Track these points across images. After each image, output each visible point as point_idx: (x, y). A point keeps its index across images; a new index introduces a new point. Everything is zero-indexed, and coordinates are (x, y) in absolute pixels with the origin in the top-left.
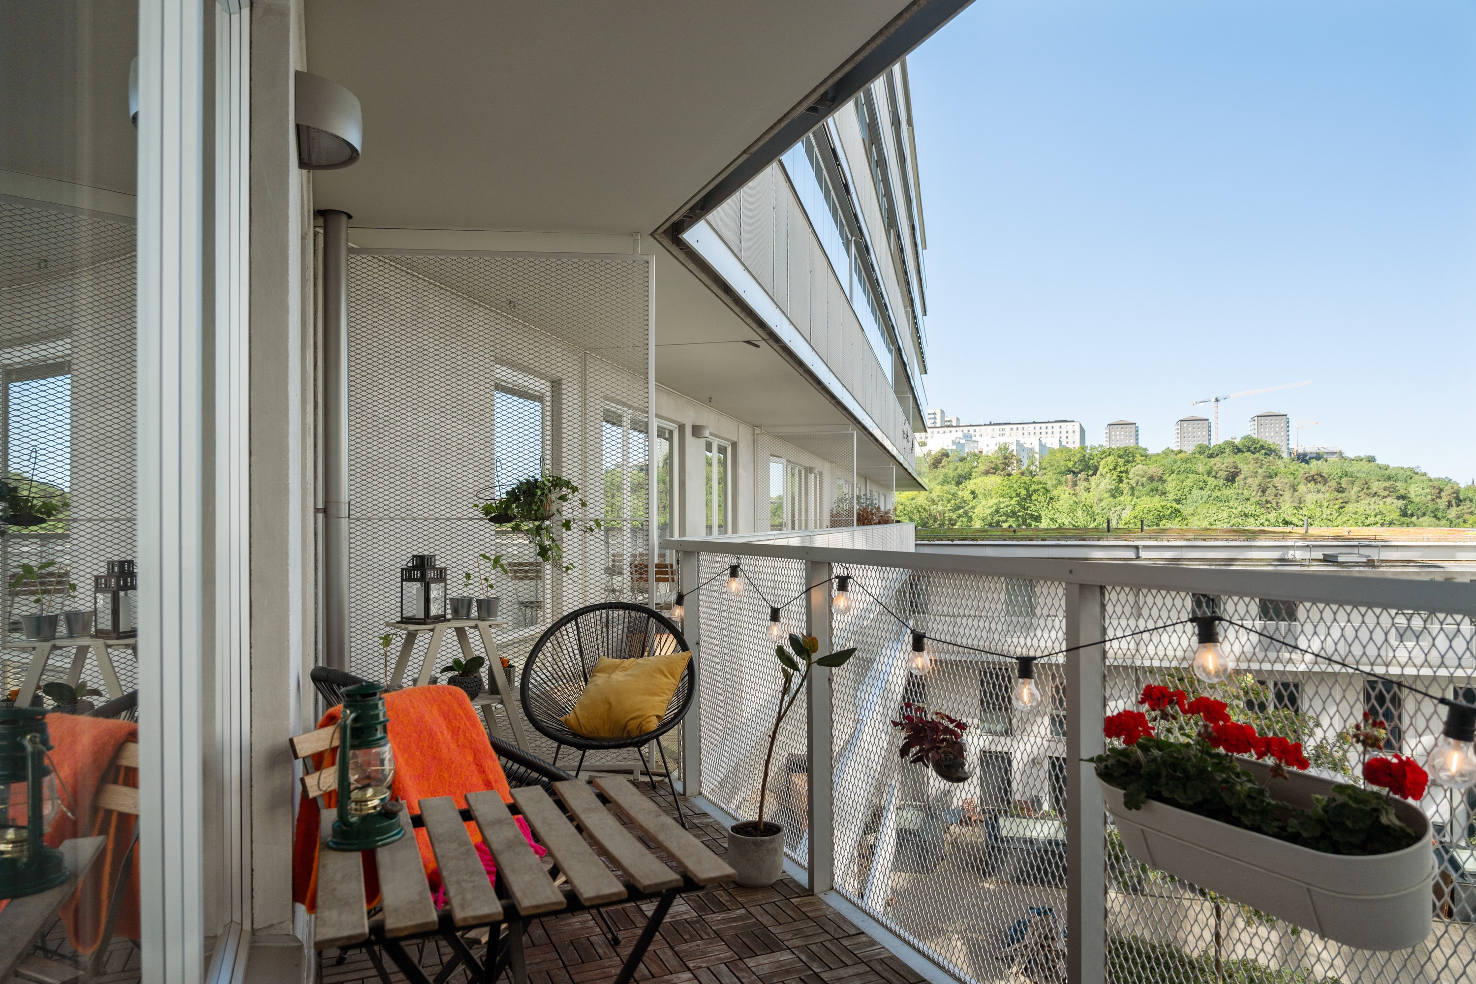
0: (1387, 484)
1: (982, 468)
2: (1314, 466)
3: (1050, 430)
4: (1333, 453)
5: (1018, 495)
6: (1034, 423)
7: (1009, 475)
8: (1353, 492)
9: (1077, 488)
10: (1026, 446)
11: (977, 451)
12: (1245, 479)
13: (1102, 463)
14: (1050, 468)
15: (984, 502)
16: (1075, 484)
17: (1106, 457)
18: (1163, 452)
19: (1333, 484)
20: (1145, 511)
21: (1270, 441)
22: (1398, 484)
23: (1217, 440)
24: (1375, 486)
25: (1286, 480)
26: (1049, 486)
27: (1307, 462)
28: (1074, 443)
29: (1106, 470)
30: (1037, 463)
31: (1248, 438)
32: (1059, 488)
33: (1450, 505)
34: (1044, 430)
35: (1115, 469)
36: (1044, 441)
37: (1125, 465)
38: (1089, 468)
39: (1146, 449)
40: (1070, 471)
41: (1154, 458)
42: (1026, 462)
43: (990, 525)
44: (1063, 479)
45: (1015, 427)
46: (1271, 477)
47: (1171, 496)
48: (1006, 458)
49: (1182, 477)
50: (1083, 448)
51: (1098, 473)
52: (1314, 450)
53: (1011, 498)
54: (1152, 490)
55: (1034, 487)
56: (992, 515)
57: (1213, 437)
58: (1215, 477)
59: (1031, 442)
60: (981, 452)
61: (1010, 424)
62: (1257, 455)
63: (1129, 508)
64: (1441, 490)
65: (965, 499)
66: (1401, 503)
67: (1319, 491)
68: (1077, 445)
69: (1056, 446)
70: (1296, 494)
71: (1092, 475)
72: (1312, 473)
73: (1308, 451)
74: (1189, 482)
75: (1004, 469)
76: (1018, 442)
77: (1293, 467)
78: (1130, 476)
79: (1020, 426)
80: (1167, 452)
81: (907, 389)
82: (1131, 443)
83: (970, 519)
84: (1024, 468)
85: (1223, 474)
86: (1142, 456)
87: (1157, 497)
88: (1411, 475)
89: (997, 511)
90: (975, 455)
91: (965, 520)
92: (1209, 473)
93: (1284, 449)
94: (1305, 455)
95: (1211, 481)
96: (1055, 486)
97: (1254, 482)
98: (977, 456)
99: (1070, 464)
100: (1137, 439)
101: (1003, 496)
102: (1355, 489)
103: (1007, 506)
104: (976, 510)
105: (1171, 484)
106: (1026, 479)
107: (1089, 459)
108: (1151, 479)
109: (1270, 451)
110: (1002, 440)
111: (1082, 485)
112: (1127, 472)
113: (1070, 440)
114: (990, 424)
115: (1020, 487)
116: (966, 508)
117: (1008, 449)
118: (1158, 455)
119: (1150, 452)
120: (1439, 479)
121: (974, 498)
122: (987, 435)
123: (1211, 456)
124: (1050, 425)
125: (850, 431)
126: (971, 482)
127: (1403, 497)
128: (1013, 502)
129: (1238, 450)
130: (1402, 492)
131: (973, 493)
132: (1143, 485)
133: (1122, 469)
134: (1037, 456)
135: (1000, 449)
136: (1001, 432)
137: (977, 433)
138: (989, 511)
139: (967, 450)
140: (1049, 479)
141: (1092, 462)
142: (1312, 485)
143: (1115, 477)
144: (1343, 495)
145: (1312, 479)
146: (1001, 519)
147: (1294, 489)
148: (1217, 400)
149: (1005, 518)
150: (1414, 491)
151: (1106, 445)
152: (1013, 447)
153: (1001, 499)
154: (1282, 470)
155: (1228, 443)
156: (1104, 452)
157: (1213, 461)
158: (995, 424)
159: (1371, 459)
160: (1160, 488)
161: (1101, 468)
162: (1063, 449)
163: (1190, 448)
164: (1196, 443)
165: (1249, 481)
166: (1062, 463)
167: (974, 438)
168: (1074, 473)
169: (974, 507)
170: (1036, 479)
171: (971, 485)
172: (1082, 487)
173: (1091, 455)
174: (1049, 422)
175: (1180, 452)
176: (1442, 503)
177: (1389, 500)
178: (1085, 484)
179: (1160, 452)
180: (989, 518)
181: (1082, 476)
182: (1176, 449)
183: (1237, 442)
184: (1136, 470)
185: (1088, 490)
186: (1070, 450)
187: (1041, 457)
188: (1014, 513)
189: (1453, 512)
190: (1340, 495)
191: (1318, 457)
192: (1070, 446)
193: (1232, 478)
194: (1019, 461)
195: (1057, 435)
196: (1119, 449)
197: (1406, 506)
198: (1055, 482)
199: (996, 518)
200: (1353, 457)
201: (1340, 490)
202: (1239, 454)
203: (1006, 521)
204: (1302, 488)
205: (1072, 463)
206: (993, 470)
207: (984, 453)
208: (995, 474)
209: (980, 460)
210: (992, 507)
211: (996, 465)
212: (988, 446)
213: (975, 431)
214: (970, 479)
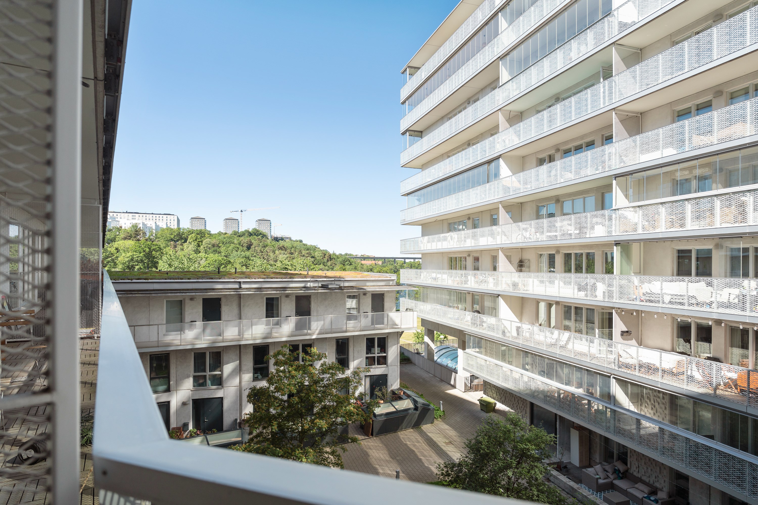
0: (308, 252)
1: (122, 236)
2: (281, 243)
3: (161, 218)
4: (288, 238)
5: (144, 251)
6: (152, 214)
7: (139, 240)
8: (296, 255)
9: (177, 249)
10: (148, 225)
11: (119, 227)
12: (255, 247)
13: (190, 237)
14: (161, 238)
15: (123, 255)
16: (175, 247)
17: (191, 234)
18: (218, 233)
19: (289, 251)
20: (214, 260)
21: (264, 231)
22: (312, 252)
23: (242, 229)
24: (304, 252)
25: (271, 249)
26: (162, 247)
27: (278, 241)
28: (174, 226)
29: (191, 240)
30: (154, 235)
31: (255, 229)
32: (167, 249)
33: (328, 261)
34: (158, 218)
35: (196, 240)
36: (158, 223)
37: (201, 238)
38: (182, 239)
39: (210, 231)
40: (172, 240)
41: (214, 236)
42: (148, 234)
43: (128, 267)
44: (169, 244)
45: (141, 215)
46: (265, 247)
47: (223, 254)
48: (136, 231)
49: (228, 245)
50: (179, 229)
51: (188, 242)
52: (280, 236)
53: (140, 253)
54: (214, 251)
55: (153, 248)
56: (129, 261)
57: (240, 228)
58: (242, 246)
59: (151, 223)
60: (121, 227)
61: (138, 213)
62: (259, 237)
63: (204, 259)
64: (325, 255)
65: (112, 252)
66: (313, 259)
67: (284, 254)
68: (176, 227)
69: (165, 227)
70: (275, 255)
71: (184, 243)
72: (281, 246)
73: (278, 236)
74: (230, 248)
75: (135, 237)
76: (143, 224)
77: (274, 243)
78: (203, 244)
79: (144, 215)
80: (220, 234)
82: (203, 228)
83: (115, 264)
84: (147, 237)
85: (245, 245)
86: (208, 234)
87: (217, 254)
88: (315, 248)
89: (132, 260)
90: (118, 228)
91: (112, 264)
92: (239, 244)
93: (269, 235)
94: (277, 238)
95: (241, 248)
96: (165, 248)
97: (258, 249)
98: (119, 229)
99: (172, 236)
100: (205, 226)
101: (136, 252)
102: (297, 253)
103: (138, 257)
104: (119, 259)
105: (223, 249)
106: (149, 243)
107: (182, 234)
108: (213, 246)
109: (264, 236)
110: (134, 222)
111: (179, 247)
112: (202, 242)
113: (172, 224)
114: (127, 212)
115: (145, 247)
116: (113, 257)
117: (137, 227)
118: (216, 234)
119: (212, 232)
120: (324, 250)
121: (117, 252)
122: (124, 218)
123: (239, 236)
124: (161, 216)
126: (116, 243)
127: (313, 257)
128: (141, 255)
129: (250, 234)
130: (313, 255)
131: (117, 249)
132: (209, 248)
133: (200, 240)
134: (154, 231)
135: (133, 226)
136: (133, 217)
137: (119, 217)
138: (127, 259)
139: (112, 226)
140: (162, 244)
141: (183, 236)
142: (280, 251)
143: (196, 244)
144: (293, 255)
145: (280, 248)
146: (134, 264)
147: (274, 252)
148: (242, 211)
149: (137, 263)
150: (316, 254)
151: (190, 227)
152: (141, 226)
153: (134, 253)
154: (269, 244)
155: (247, 231)
156: (190, 231)
157: (241, 238)
158: (129, 213)
159: (301, 241)
160: (218, 250)
161: (189, 239)
162: (168, 229)
163: (230, 232)
164: (233, 230)
165: (256, 248)
166: (168, 235)
167: (116, 219)
168: (174, 241)
169: (117, 257)
170: (154, 243)
171: (116, 245)
172: (179, 248)
173: (183, 232)
174: (160, 214)
175: (226, 234)
176: (325, 260)
177: (309, 258)
178: (181, 247)
179: (216, 233)
180: (127, 263)
181: (179, 242)
182: (224, 232)
183: (250, 230)
184: (206, 241)
185: (183, 250)
186: (172, 229)
187: (156, 232)
188: (142, 261)
189: (329, 263)
190: (292, 256)
191: (282, 239)
192: (172, 227)
193: (249, 248)
194: (144, 233)
195: (165, 221)
196: (197, 230)
197: (314, 261)
198: (164, 245)
199: (131, 264)
200: (294, 240)
201: (292, 254)
202: (251, 236)
203: (138, 265)
204: (277, 252)
205: (173, 236)
206: (128, 237)
207: (123, 228)
208: (130, 239)
209: (120, 232)
210: (129, 257)
211: (131, 235)
212: (125, 224)
213: (117, 215)
214: (115, 242)
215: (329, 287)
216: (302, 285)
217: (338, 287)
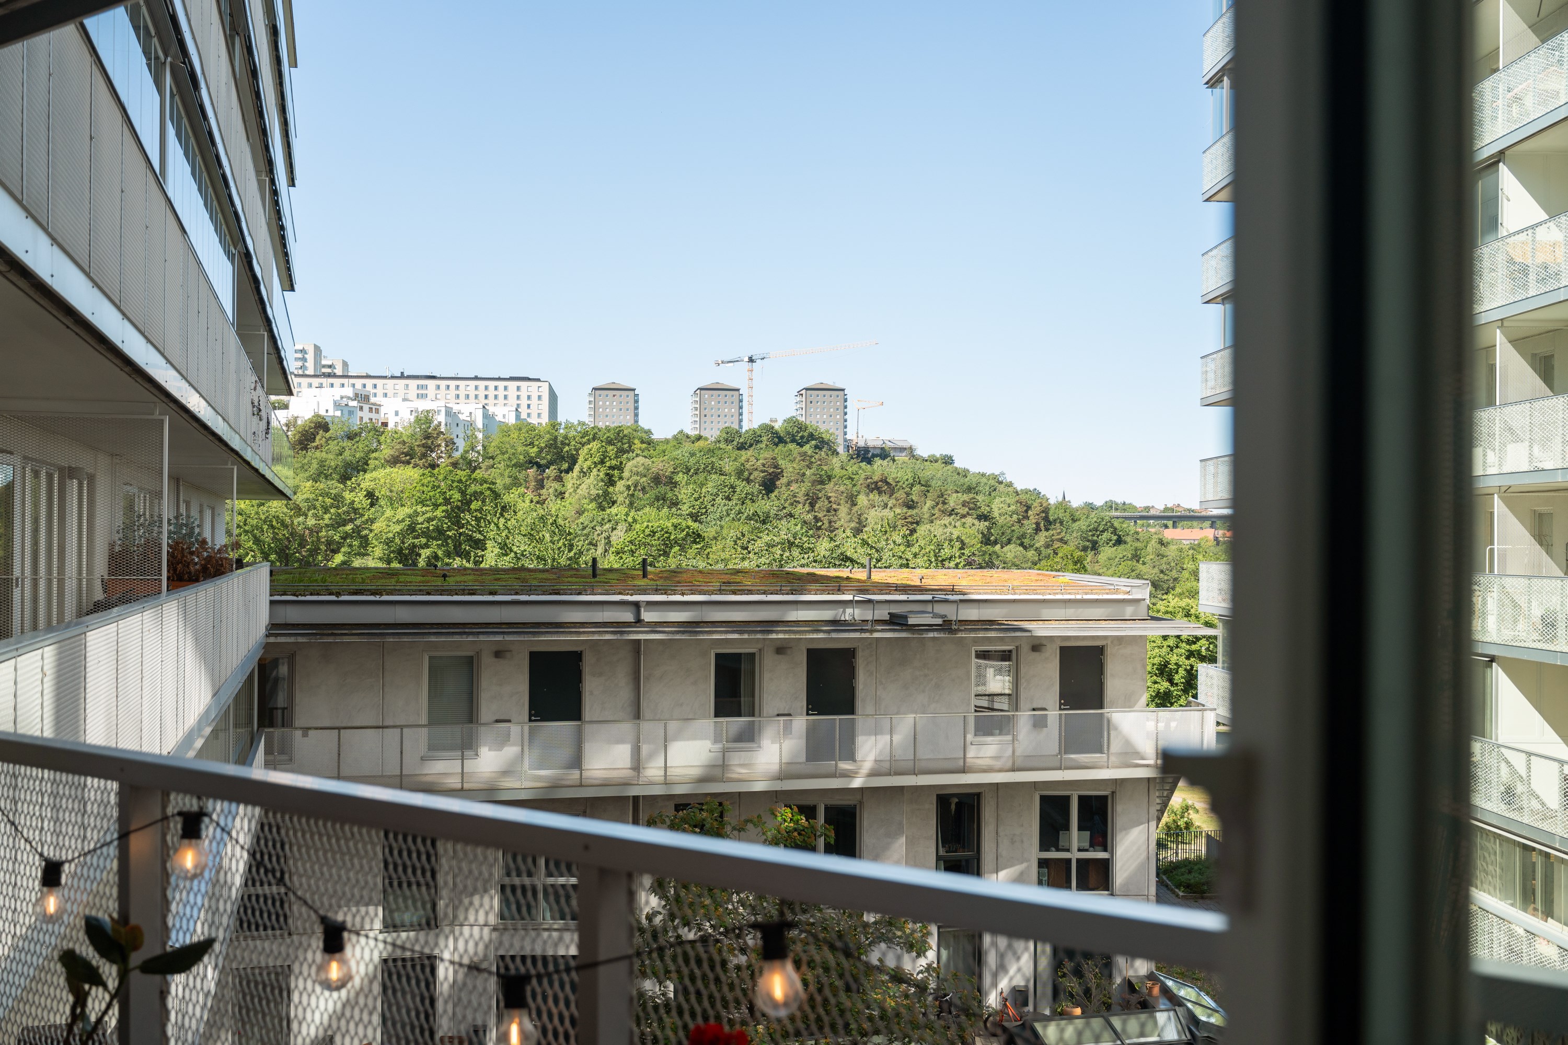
0: (966, 497)
1: (386, 452)
2: (879, 467)
3: (501, 393)
4: (902, 449)
6: (476, 378)
7: (433, 466)
8: (925, 509)
9: (544, 491)
10: (461, 417)
11: (377, 423)
12: (789, 484)
13: (583, 452)
14: (500, 457)
15: (389, 513)
16: (540, 485)
17: (589, 442)
18: (675, 438)
19: (901, 494)
20: (647, 532)
21: (822, 428)
22: (980, 498)
23: (752, 422)
24: (954, 500)
25: (842, 488)
26: (499, 486)
27: (869, 462)
28: (539, 417)
29: (588, 463)
30: (480, 448)
31: (791, 421)
32: (516, 492)
33: (1038, 530)
34: (491, 392)
35: (602, 462)
36: (491, 409)
37: (617, 457)
38: (563, 458)
39: (649, 432)
40: (531, 463)
41: (660, 448)
42: (461, 444)
43: (400, 551)
44: (521, 476)
45: (443, 384)
46: (822, 482)
47: (685, 509)
48: (427, 437)
49: (701, 477)
50: (554, 425)
51: (577, 468)
52: (879, 444)
53: (436, 506)
54: (657, 499)
55: (473, 488)
56: (402, 534)
57: (745, 417)
58: (748, 481)
59: (470, 411)
60: (385, 424)
61: (435, 378)
62: (807, 448)
63: (622, 527)
64: (1029, 508)
65: (356, 505)
66: (983, 525)
67: (886, 506)
68: (545, 420)
69: (511, 420)
70: (855, 509)
71: (567, 472)
72: (876, 478)
73: (871, 444)
74: (710, 487)
75: (424, 456)
76: (449, 412)
77: (852, 468)
78: (626, 474)
79: (453, 384)
80: (681, 439)
81: (259, 321)
82: (626, 420)
83: (365, 544)
84: (457, 455)
85: (758, 476)
86: (642, 442)
87: (665, 510)
88: (996, 484)
89: (412, 528)
91: (357, 543)
92: (739, 473)
93: (840, 440)
94: (866, 450)
95: (741, 485)
96: (508, 488)
97: (800, 490)
98: (378, 431)
99: (533, 451)
100: (636, 415)
101: (422, 503)
102: (929, 503)
103: (429, 520)
104: (374, 527)
105: (684, 493)
106: (462, 474)
107: (563, 443)
108: (657, 480)
109: (822, 444)
110: (423, 405)
111: (551, 487)
112: (620, 468)
113: (534, 411)
114: (402, 376)
115: (450, 488)
116: (358, 522)
117: (430, 422)
118: (667, 441)
119: (657, 435)
120: (1027, 492)
121: (372, 505)
122: (395, 395)
123: (741, 447)
124: (501, 384)
125: (157, 416)
126: (368, 476)
127: (983, 517)
128: (439, 513)
129: (778, 439)
130: (984, 510)
131: (370, 495)
132: (643, 489)
133: (614, 462)
134: (480, 436)
135: (418, 420)
136: (421, 392)
137: (379, 391)
138: (398, 528)
139: (360, 420)
140: (500, 476)
141: (567, 448)
142: (874, 496)
143: (602, 475)
144: (914, 512)
145: (875, 487)
146: (418, 542)
147: (852, 500)
148: (751, 360)
149: (424, 540)
150: (999, 507)
151: (587, 420)
152: (441, 418)
153: (419, 508)
154: (837, 471)
155: (768, 429)
156: (585, 434)
157: (745, 455)
158: (409, 377)
159: (948, 461)
160: (670, 495)
161: (581, 459)
162: (522, 426)
163: (712, 433)
164: (722, 426)
165: (794, 487)
166: (520, 449)
167: (373, 399)
168: (539, 466)
169: (372, 521)
170: (478, 474)
171: (367, 481)
172: (551, 491)
173: (566, 437)
174: (499, 379)
175: (699, 438)
176: (1029, 526)
177: (969, 520)
178: (556, 485)
179: (669, 436)
180: (397, 540)
181: (551, 472)
182: (693, 433)
183: (777, 426)
184: (634, 464)
185: (561, 495)
186: (533, 429)
187: (486, 437)
188: (440, 533)
189: (1041, 539)
190: (910, 512)
191: (883, 454)
192: (534, 420)
193: (769, 485)
194: (450, 443)
195: (513, 401)
196: (608, 429)
197: (989, 529)
198: (508, 481)
199: (409, 541)
200: (925, 455)
201: (910, 505)
202: (781, 446)
203: (426, 546)
204: (862, 500)
205: (535, 449)
206: (403, 457)
207: (391, 426)
208: (408, 463)
209: (382, 438)
210: (403, 520)
211: (411, 448)
212: (397, 413)
213: (375, 386)
214: (365, 471)
215: (911, 621)
216: (827, 614)
217: (939, 621)
